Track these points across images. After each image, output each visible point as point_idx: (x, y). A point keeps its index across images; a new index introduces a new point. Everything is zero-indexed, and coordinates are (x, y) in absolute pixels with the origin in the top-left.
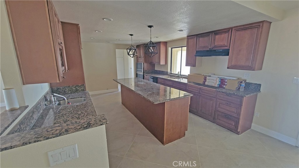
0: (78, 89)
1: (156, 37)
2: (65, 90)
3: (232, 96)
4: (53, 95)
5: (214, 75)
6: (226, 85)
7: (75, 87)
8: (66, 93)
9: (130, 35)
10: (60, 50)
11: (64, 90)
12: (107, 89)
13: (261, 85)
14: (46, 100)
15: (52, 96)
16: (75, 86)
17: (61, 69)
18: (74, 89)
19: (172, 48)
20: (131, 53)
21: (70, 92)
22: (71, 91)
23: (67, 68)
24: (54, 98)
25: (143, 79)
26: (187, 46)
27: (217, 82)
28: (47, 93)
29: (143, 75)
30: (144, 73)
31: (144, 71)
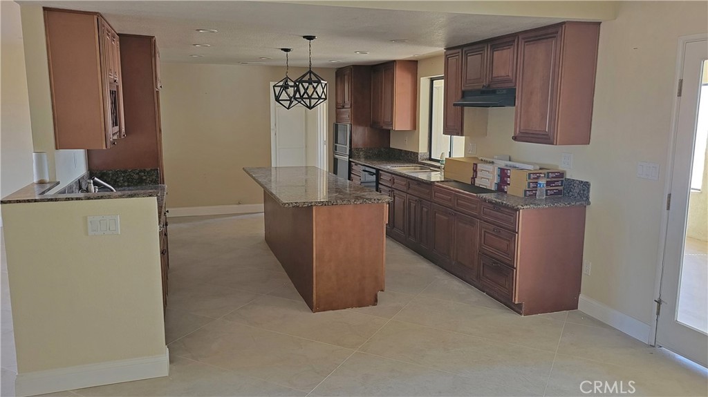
0: (144, 178)
1: (362, 53)
2: (117, 178)
3: (502, 209)
4: (93, 179)
5: (510, 160)
6: (509, 184)
7: (138, 174)
8: (118, 185)
9: (282, 49)
10: (112, 93)
11: (115, 178)
12: (239, 203)
13: (589, 185)
14: (80, 188)
15: (92, 181)
16: (138, 172)
17: (112, 129)
18: (136, 177)
19: (432, 81)
20: (284, 96)
21: (126, 184)
22: (128, 182)
23: (123, 130)
24: (95, 188)
25: (349, 179)
26: (446, 78)
27: (494, 177)
28: (83, 178)
29: (350, 162)
30: (350, 156)
31: (350, 150)
